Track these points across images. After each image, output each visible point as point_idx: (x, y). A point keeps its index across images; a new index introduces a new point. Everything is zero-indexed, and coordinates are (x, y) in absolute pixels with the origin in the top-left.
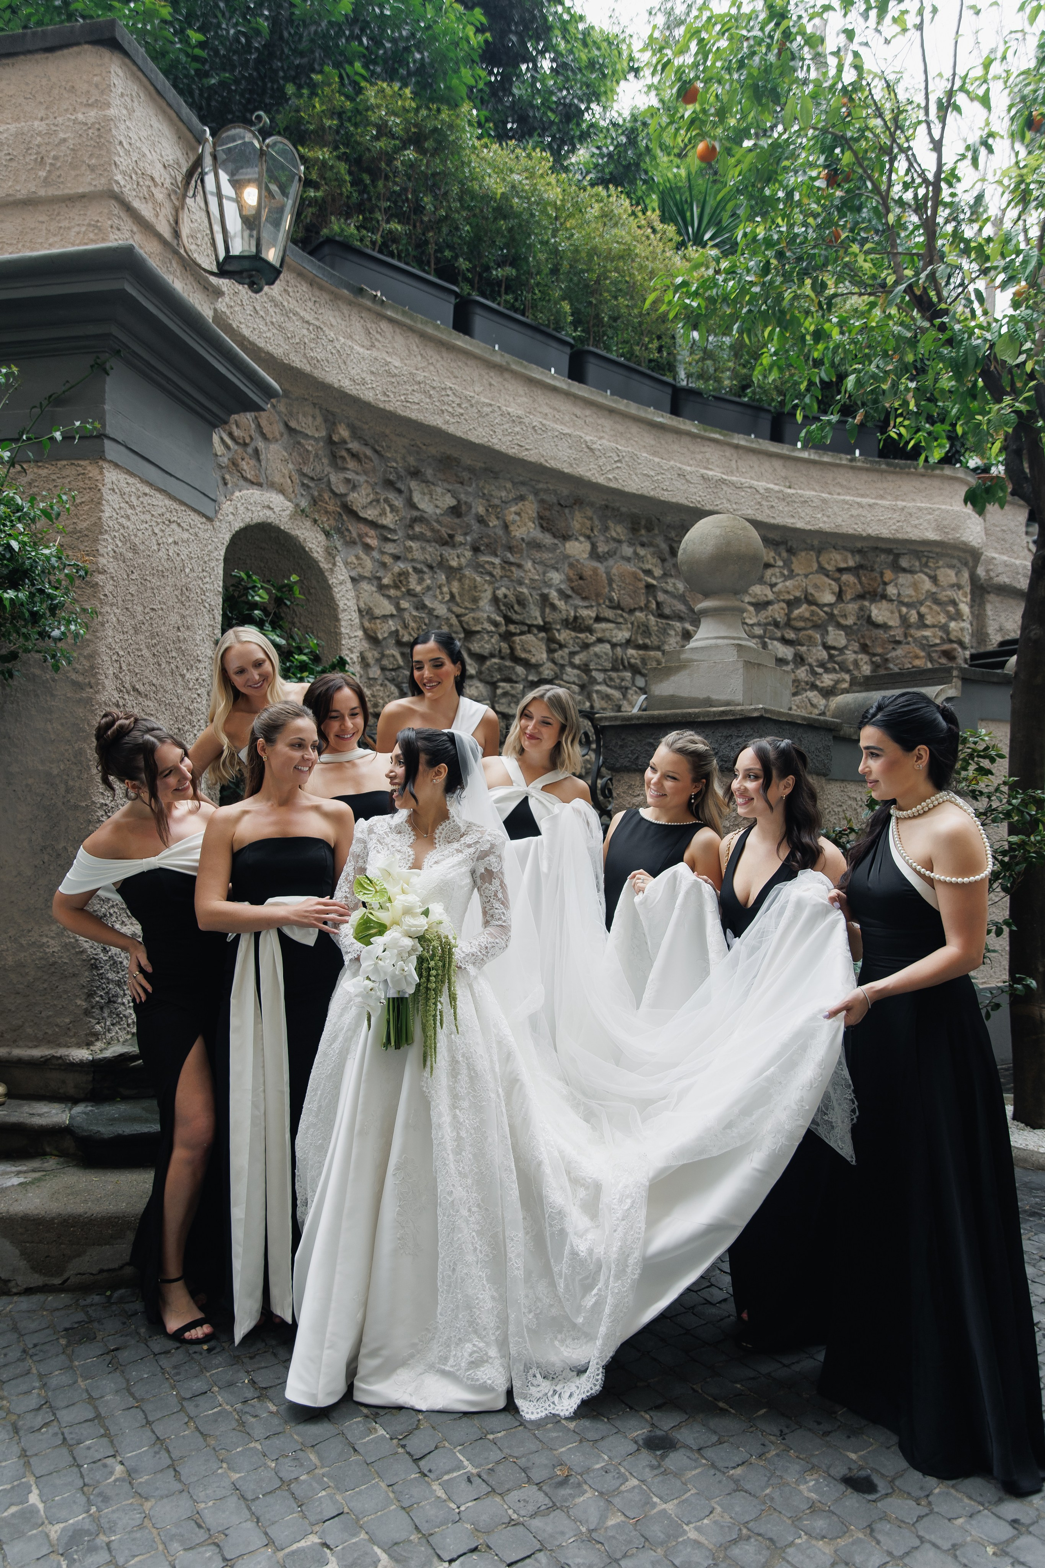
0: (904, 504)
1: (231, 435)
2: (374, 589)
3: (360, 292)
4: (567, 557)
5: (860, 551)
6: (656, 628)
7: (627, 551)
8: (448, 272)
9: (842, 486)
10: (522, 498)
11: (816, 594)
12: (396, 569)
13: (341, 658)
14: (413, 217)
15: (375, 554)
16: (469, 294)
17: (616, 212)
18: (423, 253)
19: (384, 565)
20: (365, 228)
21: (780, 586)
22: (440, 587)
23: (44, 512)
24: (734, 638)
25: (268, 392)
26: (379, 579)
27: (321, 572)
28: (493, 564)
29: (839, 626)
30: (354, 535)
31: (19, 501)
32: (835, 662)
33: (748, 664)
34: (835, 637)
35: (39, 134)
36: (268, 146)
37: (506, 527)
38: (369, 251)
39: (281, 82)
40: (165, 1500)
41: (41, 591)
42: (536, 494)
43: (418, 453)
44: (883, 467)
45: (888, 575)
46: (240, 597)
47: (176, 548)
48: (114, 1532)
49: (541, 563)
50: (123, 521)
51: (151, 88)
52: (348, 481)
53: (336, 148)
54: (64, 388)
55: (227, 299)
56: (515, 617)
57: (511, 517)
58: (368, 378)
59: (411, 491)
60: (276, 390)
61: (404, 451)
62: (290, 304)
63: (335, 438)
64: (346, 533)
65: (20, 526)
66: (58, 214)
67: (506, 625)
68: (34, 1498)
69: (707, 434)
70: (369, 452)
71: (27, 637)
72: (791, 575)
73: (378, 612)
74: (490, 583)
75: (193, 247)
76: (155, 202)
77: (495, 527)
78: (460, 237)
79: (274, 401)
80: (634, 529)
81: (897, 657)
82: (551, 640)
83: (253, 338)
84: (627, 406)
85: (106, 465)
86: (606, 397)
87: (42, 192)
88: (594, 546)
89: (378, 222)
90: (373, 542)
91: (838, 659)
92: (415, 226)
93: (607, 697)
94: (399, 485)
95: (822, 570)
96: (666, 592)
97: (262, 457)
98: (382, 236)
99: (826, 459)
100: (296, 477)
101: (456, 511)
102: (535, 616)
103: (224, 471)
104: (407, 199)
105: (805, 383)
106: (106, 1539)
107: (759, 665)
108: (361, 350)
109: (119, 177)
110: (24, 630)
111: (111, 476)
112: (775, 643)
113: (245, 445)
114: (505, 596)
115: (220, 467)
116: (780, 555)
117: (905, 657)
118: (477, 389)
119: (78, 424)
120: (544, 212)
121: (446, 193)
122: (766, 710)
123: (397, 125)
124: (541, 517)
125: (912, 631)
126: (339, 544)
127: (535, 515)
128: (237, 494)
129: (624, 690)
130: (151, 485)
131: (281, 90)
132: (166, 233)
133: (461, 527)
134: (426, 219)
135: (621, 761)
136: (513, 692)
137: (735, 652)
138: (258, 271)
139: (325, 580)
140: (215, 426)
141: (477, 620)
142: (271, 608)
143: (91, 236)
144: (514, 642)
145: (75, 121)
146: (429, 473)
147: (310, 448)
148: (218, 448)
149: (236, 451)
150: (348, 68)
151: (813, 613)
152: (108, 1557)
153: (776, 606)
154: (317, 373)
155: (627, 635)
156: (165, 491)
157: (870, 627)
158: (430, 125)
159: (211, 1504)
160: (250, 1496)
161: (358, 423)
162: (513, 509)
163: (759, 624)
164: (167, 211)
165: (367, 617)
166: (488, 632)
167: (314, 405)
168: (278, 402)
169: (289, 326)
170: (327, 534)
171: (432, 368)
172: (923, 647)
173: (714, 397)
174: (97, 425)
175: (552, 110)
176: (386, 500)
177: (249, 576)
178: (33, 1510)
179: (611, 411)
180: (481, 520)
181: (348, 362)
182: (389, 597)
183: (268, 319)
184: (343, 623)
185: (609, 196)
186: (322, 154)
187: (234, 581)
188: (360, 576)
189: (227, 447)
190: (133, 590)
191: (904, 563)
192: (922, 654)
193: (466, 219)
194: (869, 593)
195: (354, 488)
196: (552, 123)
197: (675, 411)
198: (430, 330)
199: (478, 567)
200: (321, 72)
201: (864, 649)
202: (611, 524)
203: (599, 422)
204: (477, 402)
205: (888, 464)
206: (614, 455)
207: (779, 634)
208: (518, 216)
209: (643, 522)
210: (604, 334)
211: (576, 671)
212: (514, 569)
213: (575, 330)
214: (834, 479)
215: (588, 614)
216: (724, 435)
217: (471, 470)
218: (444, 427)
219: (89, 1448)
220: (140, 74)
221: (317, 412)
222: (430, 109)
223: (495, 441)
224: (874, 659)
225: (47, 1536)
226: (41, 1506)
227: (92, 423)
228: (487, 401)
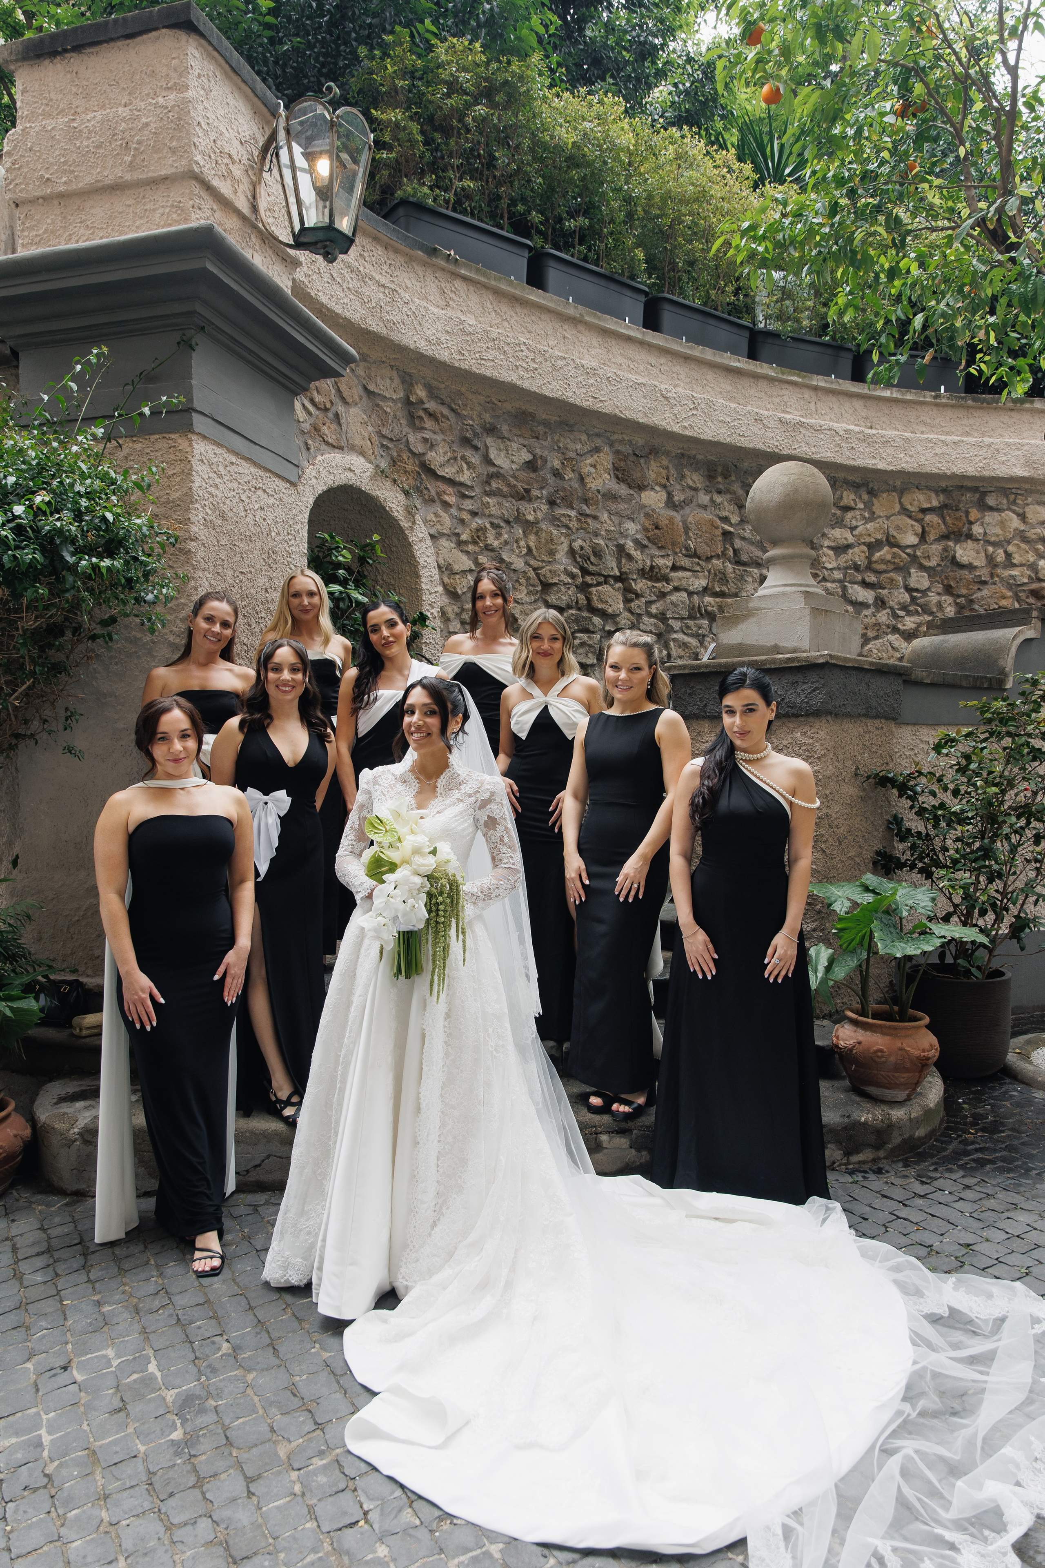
0: (991, 440)
1: (312, 401)
2: (453, 545)
3: (434, 252)
4: (644, 506)
5: (944, 491)
6: (733, 575)
7: (704, 499)
8: (522, 227)
9: (925, 424)
10: (597, 450)
11: (898, 536)
12: (474, 525)
13: (421, 613)
14: (486, 172)
15: (453, 511)
16: (543, 247)
17: (690, 153)
18: (497, 207)
19: (462, 521)
20: (439, 187)
21: (860, 529)
22: (517, 542)
23: (137, 485)
24: (801, 585)
25: (345, 358)
26: (458, 535)
27: (401, 529)
28: (569, 516)
29: (922, 568)
30: (433, 493)
31: (113, 475)
32: (918, 605)
33: (815, 611)
34: (919, 579)
35: (124, 120)
36: (338, 117)
37: (582, 479)
38: (443, 211)
39: (354, 43)
40: (265, 1373)
41: (136, 559)
42: (611, 445)
43: (493, 410)
44: (970, 402)
45: (974, 514)
46: (324, 557)
47: (262, 513)
48: (221, 1398)
49: (617, 513)
50: (212, 490)
51: (227, 67)
52: (425, 440)
53: (409, 108)
54: (153, 365)
55: (305, 269)
56: (592, 568)
57: (586, 470)
58: (443, 338)
59: (487, 447)
60: (352, 356)
61: (479, 408)
62: (367, 269)
63: (413, 399)
64: (425, 492)
65: (114, 498)
66: (144, 197)
67: (583, 577)
68: (152, 1368)
69: (785, 377)
70: (446, 411)
71: (124, 602)
72: (873, 517)
73: (457, 568)
74: (567, 535)
75: (271, 220)
76: (233, 179)
77: (570, 479)
78: (532, 190)
79: (353, 365)
80: (711, 477)
81: (983, 598)
82: (628, 590)
83: (331, 305)
84: (702, 352)
85: (194, 437)
86: (681, 344)
87: (128, 177)
88: (670, 496)
89: (451, 180)
90: (451, 499)
91: (920, 601)
92: (487, 182)
93: (685, 645)
94: (476, 442)
95: (904, 511)
96: (743, 539)
97: (343, 421)
98: (456, 194)
99: (909, 397)
100: (375, 439)
101: (531, 466)
102: (611, 566)
103: (306, 436)
104: (479, 154)
105: (881, 322)
106: (215, 1404)
107: (827, 611)
108: (436, 310)
109: (198, 158)
110: (122, 596)
111: (200, 447)
112: (856, 586)
113: (326, 410)
114: (582, 548)
115: (303, 433)
116: (860, 498)
117: (991, 597)
118: (551, 343)
119: (164, 398)
120: (617, 159)
121: (518, 146)
122: (831, 656)
123: (468, 81)
124: (616, 469)
125: (999, 571)
126: (418, 503)
127: (610, 466)
128: (319, 458)
129: (701, 638)
130: (237, 454)
131: (354, 52)
132: (245, 208)
133: (537, 481)
134: (497, 174)
135: (690, 708)
136: (590, 642)
137: (802, 600)
138: (331, 241)
139: (406, 538)
140: (296, 394)
141: (554, 573)
142: (355, 567)
143: (175, 216)
144: (590, 593)
145: (156, 105)
146: (505, 428)
147: (388, 410)
148: (300, 413)
149: (317, 417)
150: (418, 25)
151: (895, 555)
152: (215, 1418)
153: (856, 550)
154: (394, 336)
155: (704, 583)
156: (250, 459)
157: (955, 568)
158: (501, 77)
159: (304, 1377)
160: (339, 1372)
161: (434, 383)
162: (588, 462)
163: (838, 568)
164: (245, 187)
165: (446, 573)
166: (565, 584)
167: (392, 367)
168: (357, 366)
169: (366, 291)
170: (407, 493)
171: (506, 324)
172: (1010, 587)
173: (792, 338)
174: (182, 399)
175: (625, 49)
176: (463, 458)
177: (332, 538)
178: (152, 1377)
179: (687, 358)
180: (557, 474)
181: (423, 323)
182: (467, 553)
183: (345, 285)
184: (423, 580)
185: (683, 137)
186: (394, 115)
187: (318, 542)
188: (439, 533)
189: (309, 413)
190: (223, 555)
191: (991, 501)
192: (1009, 594)
193: (538, 171)
194: (954, 533)
195: (432, 446)
196: (627, 62)
197: (753, 355)
198: (503, 286)
199: (554, 520)
200: (392, 32)
201: (948, 590)
202: (687, 472)
203: (674, 369)
204: (552, 356)
205: (974, 400)
206: (690, 403)
207: (859, 578)
208: (589, 164)
209: (720, 470)
210: (680, 279)
211: (652, 620)
212: (589, 521)
213: (650, 278)
214: (918, 417)
215: (664, 563)
216: (803, 377)
217: (546, 424)
218: (519, 383)
219: (199, 1328)
220: (215, 54)
221: (395, 373)
222: (500, 62)
223: (570, 394)
224: (958, 601)
225: (164, 1399)
226: (159, 1375)
227: (178, 397)
228: (561, 354)
